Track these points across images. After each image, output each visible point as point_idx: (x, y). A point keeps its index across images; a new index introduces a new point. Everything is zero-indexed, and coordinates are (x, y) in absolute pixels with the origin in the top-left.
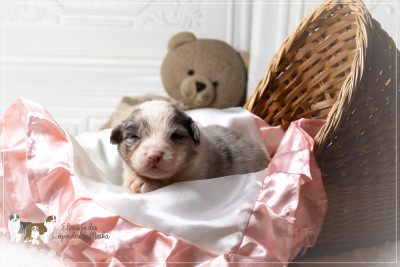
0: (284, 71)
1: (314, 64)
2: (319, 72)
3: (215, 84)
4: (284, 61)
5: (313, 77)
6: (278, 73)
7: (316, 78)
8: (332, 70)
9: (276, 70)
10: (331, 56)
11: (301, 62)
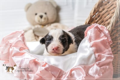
0: (95, 15)
1: (106, 13)
2: (108, 15)
3: (46, 14)
4: (95, 11)
5: (105, 17)
6: (93, 16)
7: (107, 17)
8: (112, 14)
9: (92, 15)
10: (111, 10)
11: (101, 12)
